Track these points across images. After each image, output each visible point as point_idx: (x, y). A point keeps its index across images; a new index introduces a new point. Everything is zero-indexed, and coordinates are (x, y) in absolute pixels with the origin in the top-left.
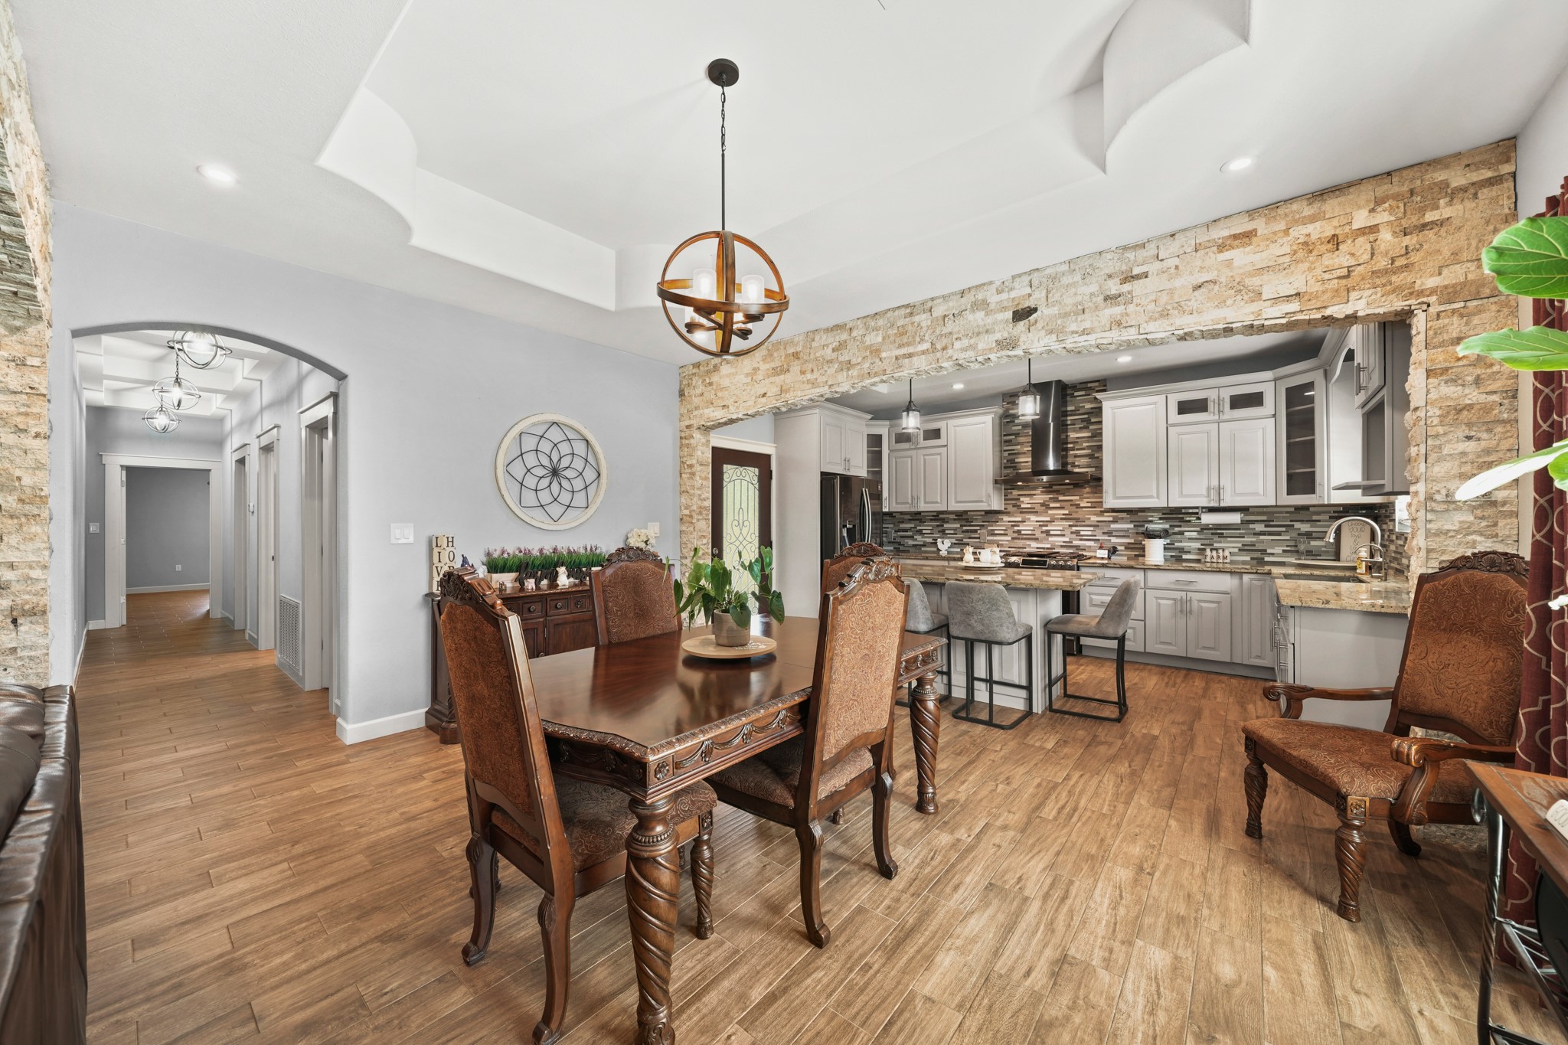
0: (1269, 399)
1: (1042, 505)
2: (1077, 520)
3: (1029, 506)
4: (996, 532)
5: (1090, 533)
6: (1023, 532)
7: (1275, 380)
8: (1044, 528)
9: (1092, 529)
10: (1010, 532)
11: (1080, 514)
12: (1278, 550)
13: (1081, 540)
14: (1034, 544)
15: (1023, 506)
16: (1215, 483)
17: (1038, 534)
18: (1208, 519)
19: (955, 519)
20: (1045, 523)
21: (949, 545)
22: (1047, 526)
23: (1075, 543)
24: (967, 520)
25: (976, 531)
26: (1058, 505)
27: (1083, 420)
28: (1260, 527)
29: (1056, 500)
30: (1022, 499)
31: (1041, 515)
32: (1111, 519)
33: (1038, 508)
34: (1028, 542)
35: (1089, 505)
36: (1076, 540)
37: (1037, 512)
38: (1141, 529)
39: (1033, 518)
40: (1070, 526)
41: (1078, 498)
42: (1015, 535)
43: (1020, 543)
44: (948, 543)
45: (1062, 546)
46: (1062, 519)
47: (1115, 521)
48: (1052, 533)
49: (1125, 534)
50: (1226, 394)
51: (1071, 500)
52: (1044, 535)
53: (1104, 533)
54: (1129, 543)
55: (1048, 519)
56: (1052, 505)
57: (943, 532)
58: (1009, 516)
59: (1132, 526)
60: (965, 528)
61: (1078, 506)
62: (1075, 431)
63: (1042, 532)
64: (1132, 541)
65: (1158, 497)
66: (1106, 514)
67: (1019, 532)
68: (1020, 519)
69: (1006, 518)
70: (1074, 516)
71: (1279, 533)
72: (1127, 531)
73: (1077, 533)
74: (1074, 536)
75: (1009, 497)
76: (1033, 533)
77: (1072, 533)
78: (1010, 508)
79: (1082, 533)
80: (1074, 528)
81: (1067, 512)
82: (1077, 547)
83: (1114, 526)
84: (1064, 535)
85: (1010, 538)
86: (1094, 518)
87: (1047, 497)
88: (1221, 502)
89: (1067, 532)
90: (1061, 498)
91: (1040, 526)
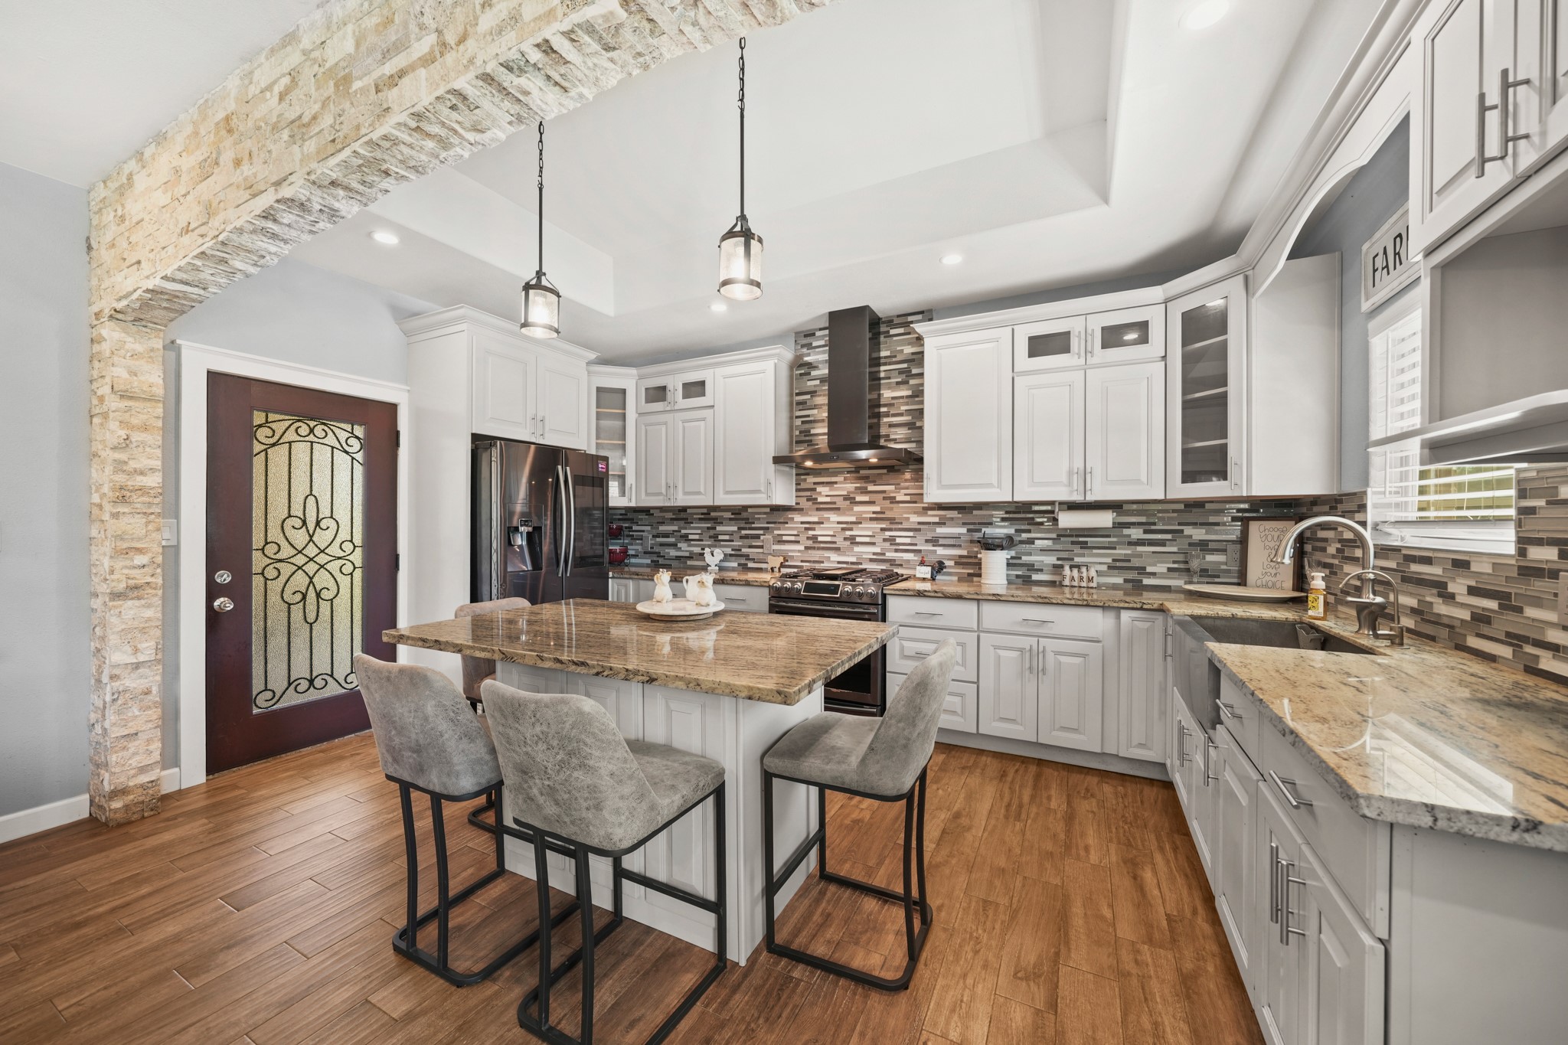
0: (1156, 332)
1: (846, 498)
2: (892, 520)
3: (828, 499)
4: (785, 538)
5: (908, 540)
6: (820, 539)
7: (1166, 302)
8: (848, 533)
9: (911, 534)
10: (802, 538)
11: (896, 512)
12: (1161, 568)
13: (896, 551)
14: (835, 557)
15: (820, 499)
16: (1078, 464)
17: (840, 542)
18: (1068, 520)
19: (730, 519)
20: (848, 526)
21: (722, 557)
22: (851, 529)
23: (890, 555)
24: (747, 520)
25: (757, 537)
26: (866, 498)
27: (901, 372)
28: (1136, 533)
29: (864, 491)
30: (819, 489)
31: (844, 514)
32: (937, 520)
33: (840, 503)
34: (827, 554)
35: (908, 498)
36: (890, 550)
37: (838, 509)
38: (977, 536)
39: (834, 517)
40: (883, 530)
41: (892, 488)
42: (810, 543)
43: (816, 555)
44: (719, 555)
45: (871, 560)
46: (871, 519)
47: (941, 524)
48: (858, 539)
49: (954, 542)
50: (1097, 324)
51: (884, 492)
52: (848, 543)
53: (927, 541)
54: (961, 557)
55: (853, 519)
56: (858, 499)
57: (715, 537)
58: (803, 515)
59: (964, 530)
60: (744, 532)
61: (893, 500)
62: (890, 387)
63: (845, 539)
64: (964, 553)
65: (999, 486)
66: (930, 513)
67: (814, 538)
68: (816, 519)
69: (798, 518)
70: (888, 514)
71: (1162, 543)
72: (958, 537)
73: (891, 540)
74: (887, 544)
75: (803, 486)
76: (834, 539)
77: (885, 540)
78: (804, 504)
79: (898, 540)
80: (888, 533)
81: (877, 509)
82: (892, 562)
83: (940, 530)
84: (873, 544)
85: (802, 548)
86: (915, 519)
87: (851, 486)
88: (1088, 493)
89: (878, 539)
90: (871, 488)
91: (843, 529)
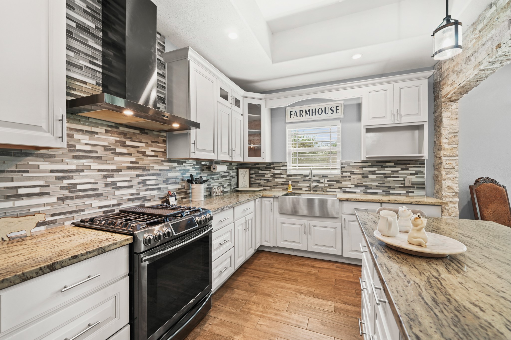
1: (107, 148)
2: (143, 168)
3: (88, 148)
4: (21, 191)
5: (153, 182)
6: (79, 187)
7: (243, 97)
8: (110, 180)
9: (155, 177)
13: (147, 190)
14: (96, 203)
15: (78, 147)
17: (102, 189)
20: (109, 174)
22: (112, 176)
23: (143, 194)
26: (124, 150)
29: (123, 145)
31: (105, 163)
32: (168, 168)
33: (101, 152)
34: (87, 201)
35: (153, 153)
36: (142, 191)
37: (100, 158)
39: (95, 166)
40: (138, 175)
41: (143, 145)
42: (66, 193)
43: (72, 205)
45: (129, 200)
46: (129, 167)
48: (119, 184)
51: (138, 147)
52: (109, 188)
53: (164, 182)
54: (179, 189)
55: (114, 167)
56: (119, 150)
58: (51, 162)
63: (107, 185)
64: (180, 186)
66: (165, 164)
68: (73, 167)
69: (45, 165)
70: (141, 164)
73: (143, 183)
74: (140, 186)
76: (94, 186)
77: (139, 183)
79: (148, 183)
80: (141, 178)
81: (133, 159)
82: (144, 199)
84: (131, 187)
85: (54, 200)
86: (157, 167)
88: (233, 158)
89: (134, 183)
90: (128, 143)
91: (105, 176)
